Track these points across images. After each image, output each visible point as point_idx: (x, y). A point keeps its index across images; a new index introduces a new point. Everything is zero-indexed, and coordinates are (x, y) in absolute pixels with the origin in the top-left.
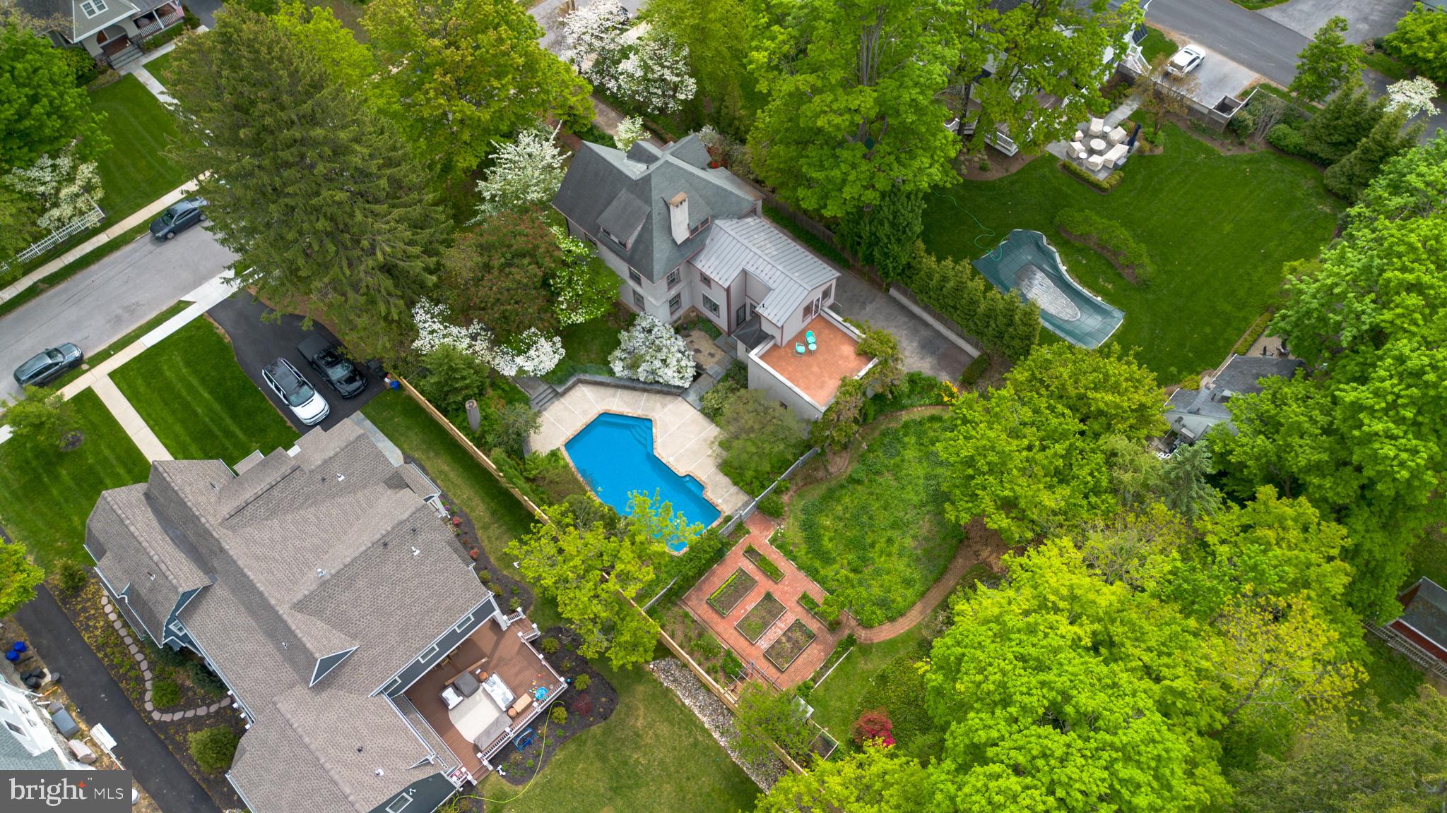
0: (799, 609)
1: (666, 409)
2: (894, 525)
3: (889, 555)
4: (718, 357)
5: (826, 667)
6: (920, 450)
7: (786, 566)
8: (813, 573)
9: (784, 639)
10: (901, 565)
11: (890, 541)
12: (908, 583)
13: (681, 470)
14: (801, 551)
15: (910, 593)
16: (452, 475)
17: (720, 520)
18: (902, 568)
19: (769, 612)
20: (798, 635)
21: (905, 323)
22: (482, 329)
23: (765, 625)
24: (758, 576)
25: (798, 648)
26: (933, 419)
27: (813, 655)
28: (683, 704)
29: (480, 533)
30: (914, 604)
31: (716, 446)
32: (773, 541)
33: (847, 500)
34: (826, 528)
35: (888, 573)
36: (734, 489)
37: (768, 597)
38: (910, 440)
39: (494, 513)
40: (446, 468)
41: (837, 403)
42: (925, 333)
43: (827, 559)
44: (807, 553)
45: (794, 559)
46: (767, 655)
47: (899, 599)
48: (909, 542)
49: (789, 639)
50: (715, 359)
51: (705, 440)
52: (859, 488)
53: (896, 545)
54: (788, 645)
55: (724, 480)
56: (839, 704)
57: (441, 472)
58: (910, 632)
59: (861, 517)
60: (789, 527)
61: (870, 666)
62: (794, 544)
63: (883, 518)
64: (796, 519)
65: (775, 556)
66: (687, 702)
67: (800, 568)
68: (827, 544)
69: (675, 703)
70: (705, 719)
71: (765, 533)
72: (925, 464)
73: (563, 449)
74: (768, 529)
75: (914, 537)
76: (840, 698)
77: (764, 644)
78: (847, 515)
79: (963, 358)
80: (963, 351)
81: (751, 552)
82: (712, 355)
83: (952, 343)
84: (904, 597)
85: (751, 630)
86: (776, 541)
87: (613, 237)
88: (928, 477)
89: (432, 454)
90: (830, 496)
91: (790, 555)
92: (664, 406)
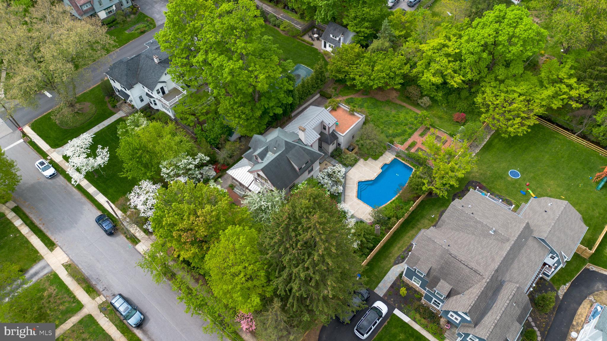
0: (425, 137)
1: (352, 177)
2: (388, 116)
3: (399, 117)
4: (327, 162)
5: (441, 131)
7: (410, 141)
8: (410, 135)
11: (394, 117)
12: (407, 113)
13: (380, 171)
14: (403, 137)
15: (411, 113)
16: (399, 245)
17: (398, 158)
18: (403, 114)
24: (416, 147)
27: (439, 133)
30: (414, 112)
31: (368, 161)
34: (393, 132)
35: (405, 117)
36: (384, 155)
37: (423, 144)
39: (413, 228)
40: (396, 248)
41: (361, 112)
43: (404, 131)
48: (393, 113)
50: (328, 164)
51: (365, 165)
53: (395, 115)
55: (381, 158)
56: (451, 128)
57: (399, 249)
60: (396, 140)
61: (437, 121)
62: (402, 139)
63: (385, 119)
65: (407, 144)
68: (399, 131)
71: (400, 146)
74: (397, 146)
75: (391, 111)
76: (449, 127)
80: (316, 99)
81: (408, 149)
82: (326, 164)
83: (313, 102)
86: (402, 143)
87: (303, 167)
89: (391, 255)
91: (406, 140)
92: (351, 179)
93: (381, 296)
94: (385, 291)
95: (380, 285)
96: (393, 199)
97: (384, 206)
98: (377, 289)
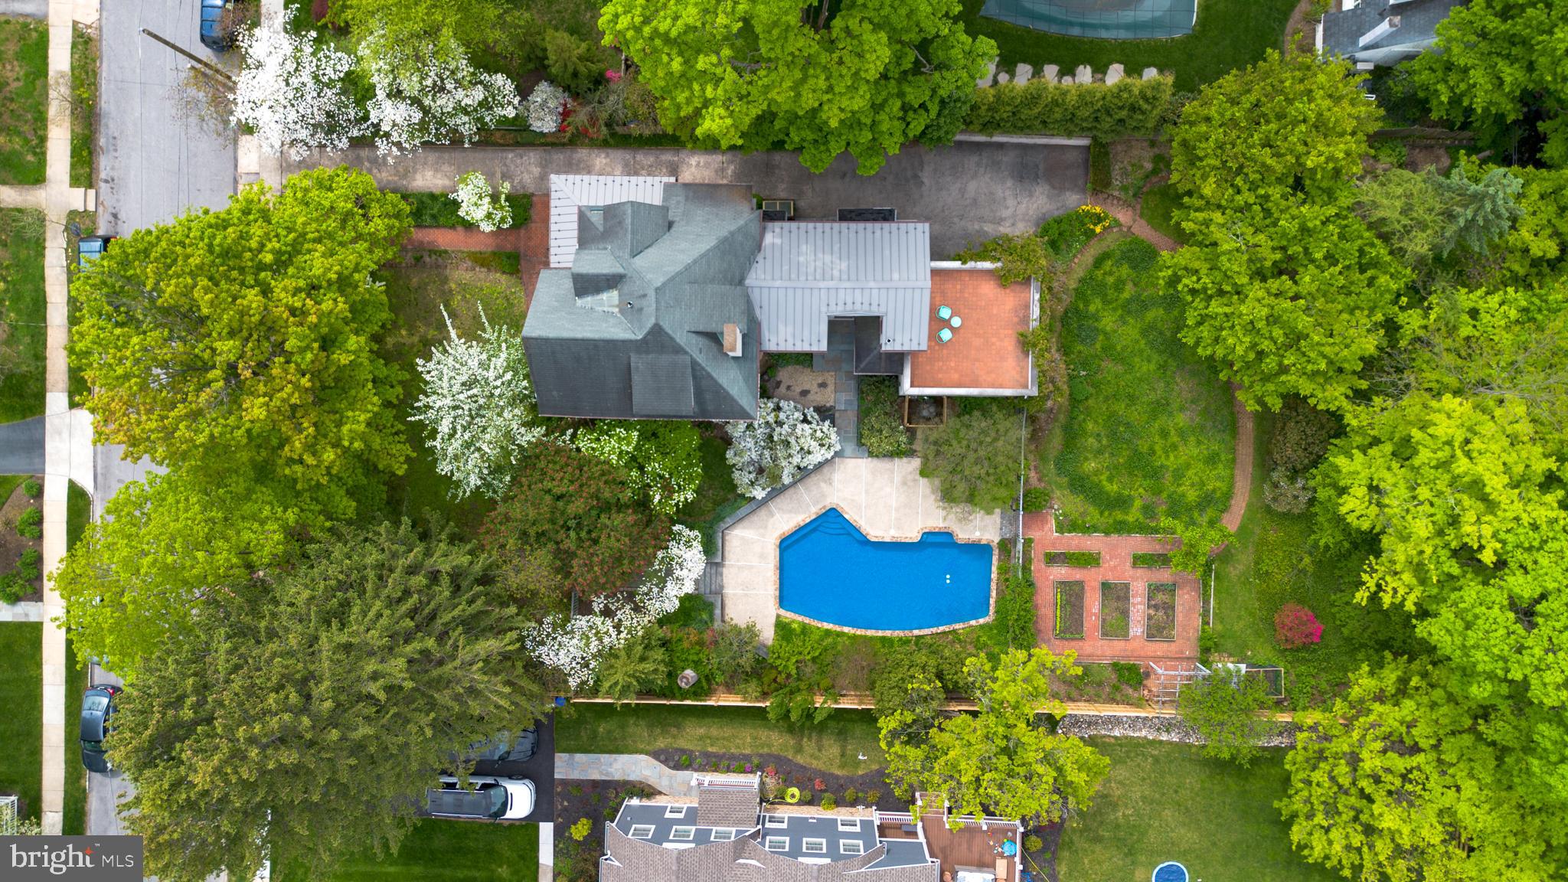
0: (1140, 572)
1: (836, 484)
2: (1154, 415)
3: (1174, 447)
4: (831, 381)
5: (1206, 602)
6: (1115, 310)
7: (1093, 543)
8: (1121, 528)
9: (1152, 612)
10: (1191, 450)
11: (1164, 434)
12: (1212, 460)
13: (913, 535)
14: (1093, 515)
15: (1221, 470)
16: (714, 732)
17: (996, 552)
18: (1196, 451)
19: (1118, 598)
20: (1160, 597)
21: (978, 165)
22: (606, 598)
23: (1125, 613)
24: (1077, 575)
25: (1169, 608)
26: (1098, 262)
27: (1186, 601)
28: (1116, 738)
29: (800, 759)
30: (1232, 476)
31: (923, 481)
32: (1061, 529)
33: (1090, 426)
34: (1097, 472)
35: (1188, 466)
36: (978, 510)
37: (1106, 586)
38: (1095, 305)
41: (1043, 372)
42: (1008, 158)
43: (1121, 502)
44: (1102, 514)
45: (1095, 529)
46: (1150, 637)
47: (1218, 484)
48: (1181, 419)
49: (1156, 607)
50: (831, 388)
51: (904, 483)
52: (1091, 402)
53: (1173, 432)
54: (1161, 613)
55: (962, 511)
56: (1242, 624)
57: (701, 738)
58: (1249, 506)
59: (1117, 432)
60: (1064, 502)
61: (1241, 567)
62: (1083, 514)
63: (1135, 415)
64: (1060, 487)
65: (1075, 542)
66: (1117, 733)
67: (1107, 533)
68: (1112, 488)
69: (1109, 744)
70: (1143, 733)
71: (1046, 528)
72: (1131, 321)
73: (782, 612)
74: (1044, 521)
75: (1182, 409)
76: (1239, 617)
77: (1137, 629)
78: (1104, 442)
79: (1071, 157)
80: (1067, 147)
81: (1052, 559)
82: (823, 385)
83: (1045, 146)
84: (1219, 478)
85: (1116, 627)
86: (1065, 528)
88: (1144, 333)
89: (674, 730)
90: (1072, 435)
91: (1088, 530)
92: (830, 482)
93: (556, 776)
94: (575, 775)
95: (579, 757)
96: (846, 629)
97: (807, 620)
98: (565, 756)
